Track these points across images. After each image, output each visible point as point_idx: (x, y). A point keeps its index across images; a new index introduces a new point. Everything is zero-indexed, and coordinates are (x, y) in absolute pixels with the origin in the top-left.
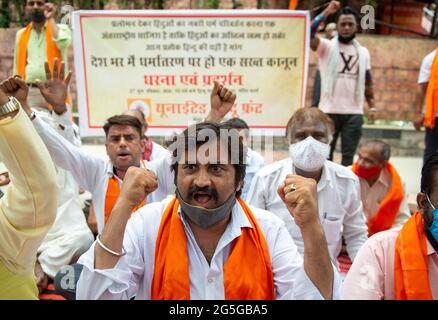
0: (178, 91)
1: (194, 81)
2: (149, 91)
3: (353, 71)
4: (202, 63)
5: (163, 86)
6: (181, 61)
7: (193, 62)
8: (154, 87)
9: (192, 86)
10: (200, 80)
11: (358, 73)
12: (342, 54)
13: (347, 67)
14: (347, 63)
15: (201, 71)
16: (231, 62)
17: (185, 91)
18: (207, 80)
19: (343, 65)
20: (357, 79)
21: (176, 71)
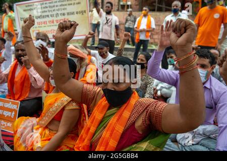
0: (48, 26)
1: (53, 22)
2: (39, 27)
3: (109, 24)
4: (55, 16)
5: (43, 25)
6: (48, 16)
7: (52, 16)
8: (41, 26)
9: (52, 24)
10: (55, 22)
11: (111, 25)
12: (106, 18)
13: (107, 22)
14: (107, 21)
15: (55, 19)
16: (64, 14)
17: (50, 26)
18: (57, 21)
19: (106, 21)
20: (111, 27)
21: (47, 19)
